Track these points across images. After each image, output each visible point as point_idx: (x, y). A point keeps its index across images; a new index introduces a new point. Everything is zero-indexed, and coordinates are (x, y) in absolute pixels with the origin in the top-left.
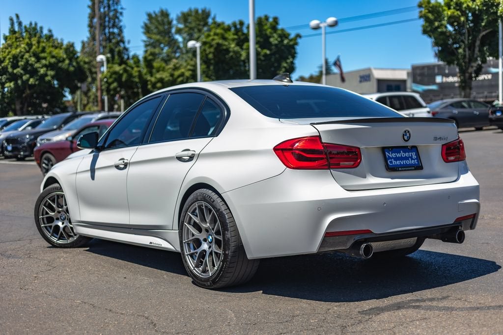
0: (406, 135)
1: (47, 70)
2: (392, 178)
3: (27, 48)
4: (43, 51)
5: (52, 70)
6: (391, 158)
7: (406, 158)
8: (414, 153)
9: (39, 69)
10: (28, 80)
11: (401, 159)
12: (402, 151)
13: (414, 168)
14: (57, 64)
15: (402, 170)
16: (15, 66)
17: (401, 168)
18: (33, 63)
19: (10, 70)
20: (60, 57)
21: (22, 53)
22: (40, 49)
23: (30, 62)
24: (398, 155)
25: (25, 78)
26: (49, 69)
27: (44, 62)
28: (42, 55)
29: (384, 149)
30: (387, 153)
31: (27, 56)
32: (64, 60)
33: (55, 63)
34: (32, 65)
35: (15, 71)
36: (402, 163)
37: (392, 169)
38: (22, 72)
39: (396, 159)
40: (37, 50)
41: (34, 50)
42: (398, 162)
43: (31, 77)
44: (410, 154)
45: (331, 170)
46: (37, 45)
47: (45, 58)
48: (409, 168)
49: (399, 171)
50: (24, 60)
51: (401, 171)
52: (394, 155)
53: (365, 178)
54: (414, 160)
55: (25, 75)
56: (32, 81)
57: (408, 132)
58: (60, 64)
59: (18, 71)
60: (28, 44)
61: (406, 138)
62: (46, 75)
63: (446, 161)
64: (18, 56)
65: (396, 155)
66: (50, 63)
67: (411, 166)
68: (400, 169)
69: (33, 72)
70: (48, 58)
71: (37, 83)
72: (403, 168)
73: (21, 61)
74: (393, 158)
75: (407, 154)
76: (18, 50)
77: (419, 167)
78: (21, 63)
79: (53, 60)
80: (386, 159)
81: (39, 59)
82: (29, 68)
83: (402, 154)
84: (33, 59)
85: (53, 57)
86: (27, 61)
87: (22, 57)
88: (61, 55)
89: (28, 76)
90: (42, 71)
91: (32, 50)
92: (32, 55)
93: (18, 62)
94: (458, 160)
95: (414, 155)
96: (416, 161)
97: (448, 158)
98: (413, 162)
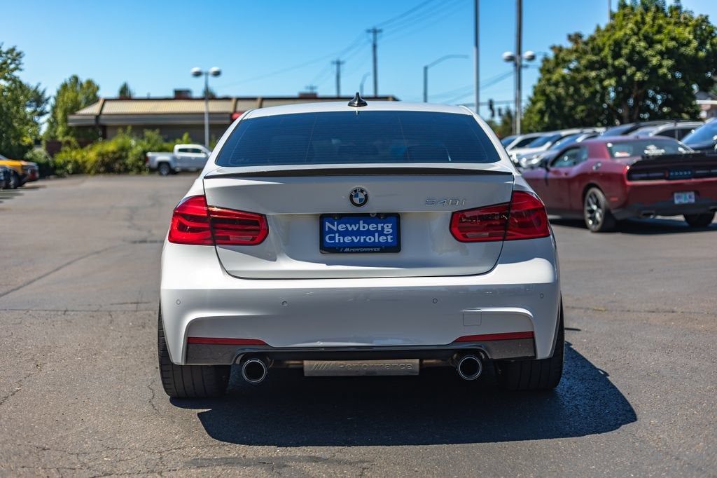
0: (357, 196)
1: (663, 58)
2: (328, 264)
3: (636, 29)
4: (659, 31)
5: (669, 58)
6: (334, 232)
7: (369, 233)
8: (390, 225)
9: (651, 59)
10: (634, 74)
11: (358, 233)
12: (361, 222)
13: (378, 249)
14: (678, 48)
15: (352, 252)
16: (616, 55)
17: (350, 248)
18: (642, 49)
19: (610, 61)
20: (684, 39)
21: (627, 37)
22: (656, 28)
23: (638, 49)
24: (352, 228)
25: (629, 72)
26: (666, 57)
27: (658, 47)
28: (658, 37)
29: (323, 218)
30: (327, 224)
31: (633, 40)
32: (689, 42)
33: (674, 47)
34: (639, 53)
35: (617, 63)
36: (356, 241)
37: (329, 249)
38: (627, 63)
39: (345, 233)
40: (650, 30)
41: (646, 31)
42: (347, 239)
43: (638, 70)
44: (380, 226)
45: (217, 247)
46: (651, 22)
47: (660, 42)
48: (369, 249)
50: (629, 47)
51: (348, 252)
52: (341, 227)
53: (275, 260)
54: (386, 235)
55: (630, 67)
56: (639, 76)
57: (362, 191)
58: (683, 49)
59: (621, 62)
60: (636, 23)
61: (356, 200)
62: (660, 66)
63: (461, 239)
64: (622, 40)
65: (347, 228)
66: (667, 48)
67: (374, 245)
68: (347, 250)
69: (641, 63)
70: (664, 43)
71: (646, 78)
72: (353, 248)
73: (625, 48)
74: (338, 231)
75: (372, 227)
76: (622, 33)
77: (395, 247)
78: (625, 51)
79: (672, 44)
80: (322, 234)
81: (651, 43)
82: (636, 57)
83: (362, 226)
84: (643, 44)
85: (673, 39)
86: (634, 47)
87: (627, 43)
88: (686, 34)
89: (634, 69)
90: (655, 61)
91: (642, 32)
92: (641, 37)
93: (621, 49)
94: (502, 238)
95: (388, 228)
96: (389, 237)
97: (468, 234)
98: (382, 239)
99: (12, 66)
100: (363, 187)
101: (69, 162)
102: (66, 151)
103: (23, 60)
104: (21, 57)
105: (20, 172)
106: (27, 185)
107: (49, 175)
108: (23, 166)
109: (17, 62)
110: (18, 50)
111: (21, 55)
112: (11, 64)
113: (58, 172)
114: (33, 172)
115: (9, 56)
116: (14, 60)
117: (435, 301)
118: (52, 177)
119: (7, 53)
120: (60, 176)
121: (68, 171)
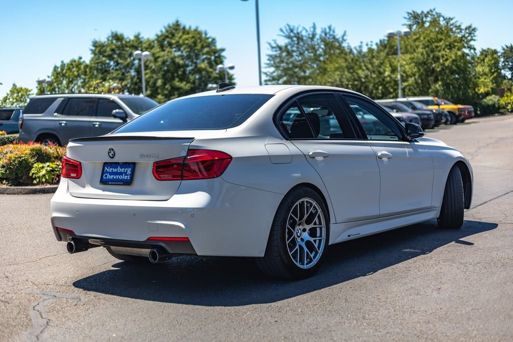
0: (111, 153)
6: (107, 173)
7: (121, 174)
8: (130, 169)
11: (117, 173)
12: (119, 167)
13: (122, 183)
15: (112, 184)
17: (111, 182)
24: (115, 170)
29: (105, 164)
30: (106, 168)
36: (115, 178)
37: (103, 183)
39: (111, 174)
42: (111, 177)
44: (126, 169)
48: (119, 183)
49: (109, 184)
51: (110, 184)
52: (110, 170)
53: (84, 187)
57: (112, 150)
61: (111, 155)
63: (159, 178)
65: (113, 170)
67: (121, 181)
68: (110, 183)
72: (113, 182)
74: (109, 172)
75: (122, 170)
77: (128, 183)
80: (103, 173)
83: (119, 170)
94: (180, 178)
95: (129, 171)
96: (129, 176)
97: (161, 176)
98: (125, 177)
99: (469, 38)
100: (113, 147)
101: (509, 103)
102: (507, 96)
103: (476, 34)
104: (475, 31)
105: (457, 113)
106: (467, 121)
107: (494, 113)
108: (459, 109)
109: (472, 35)
110: (473, 27)
111: (476, 30)
112: (468, 36)
113: (501, 111)
114: (470, 112)
115: (467, 31)
116: (470, 34)
117: (134, 215)
118: (496, 114)
119: (466, 29)
120: (502, 114)
121: (508, 109)
